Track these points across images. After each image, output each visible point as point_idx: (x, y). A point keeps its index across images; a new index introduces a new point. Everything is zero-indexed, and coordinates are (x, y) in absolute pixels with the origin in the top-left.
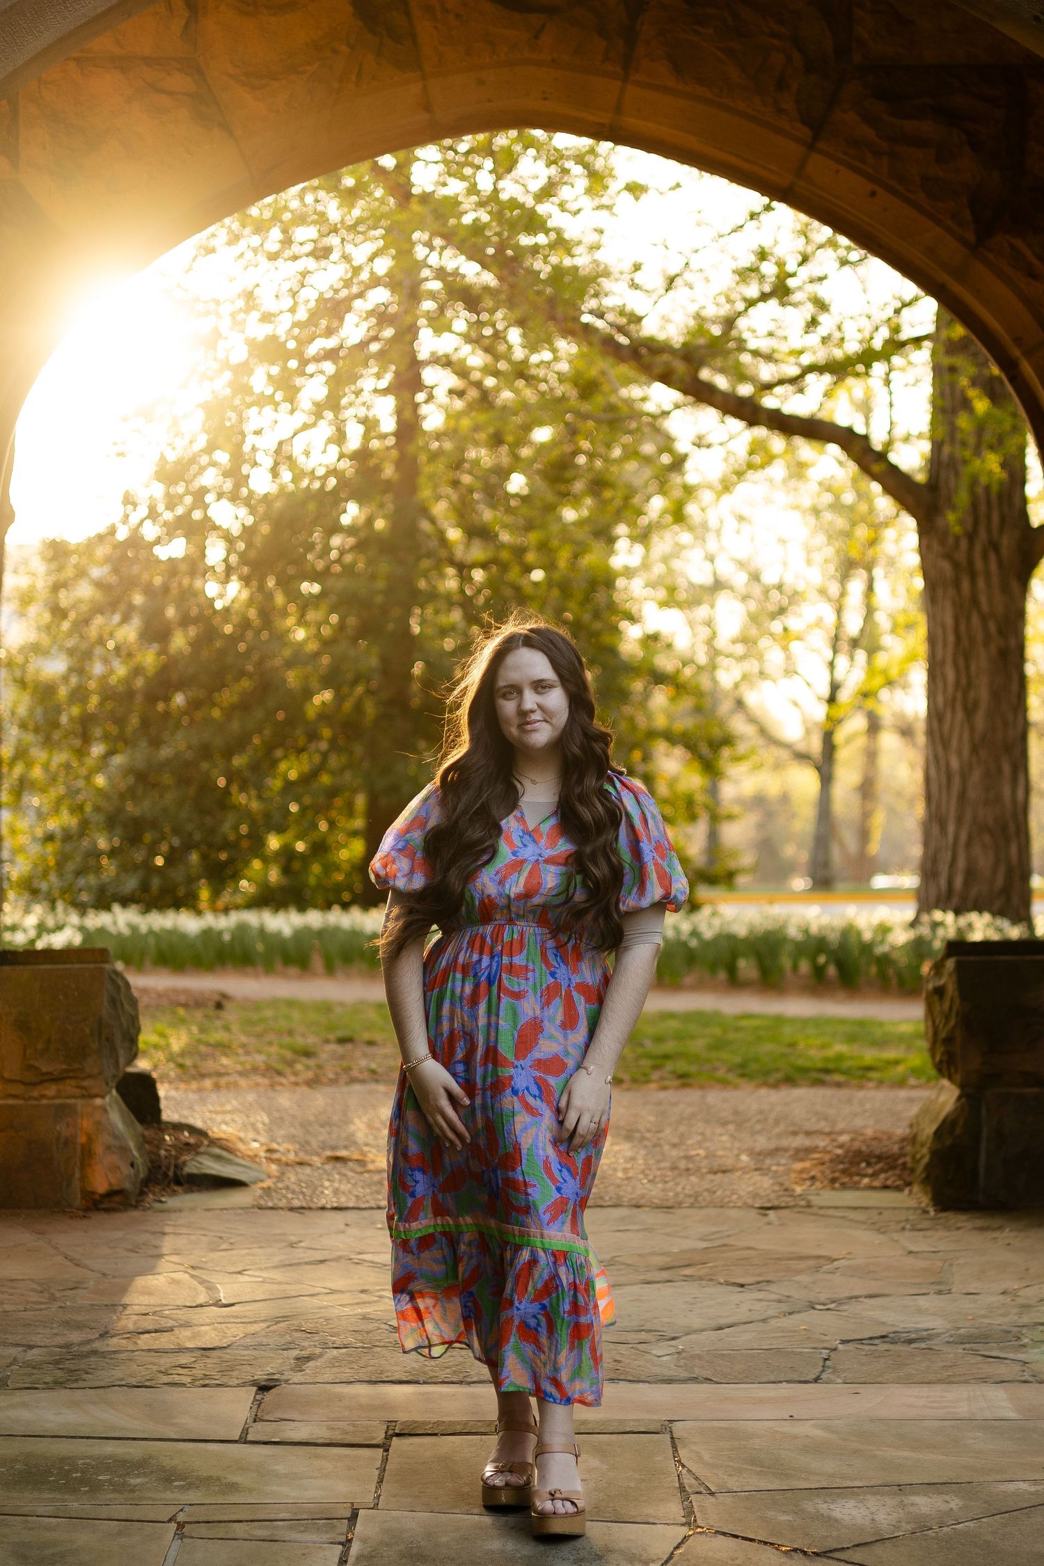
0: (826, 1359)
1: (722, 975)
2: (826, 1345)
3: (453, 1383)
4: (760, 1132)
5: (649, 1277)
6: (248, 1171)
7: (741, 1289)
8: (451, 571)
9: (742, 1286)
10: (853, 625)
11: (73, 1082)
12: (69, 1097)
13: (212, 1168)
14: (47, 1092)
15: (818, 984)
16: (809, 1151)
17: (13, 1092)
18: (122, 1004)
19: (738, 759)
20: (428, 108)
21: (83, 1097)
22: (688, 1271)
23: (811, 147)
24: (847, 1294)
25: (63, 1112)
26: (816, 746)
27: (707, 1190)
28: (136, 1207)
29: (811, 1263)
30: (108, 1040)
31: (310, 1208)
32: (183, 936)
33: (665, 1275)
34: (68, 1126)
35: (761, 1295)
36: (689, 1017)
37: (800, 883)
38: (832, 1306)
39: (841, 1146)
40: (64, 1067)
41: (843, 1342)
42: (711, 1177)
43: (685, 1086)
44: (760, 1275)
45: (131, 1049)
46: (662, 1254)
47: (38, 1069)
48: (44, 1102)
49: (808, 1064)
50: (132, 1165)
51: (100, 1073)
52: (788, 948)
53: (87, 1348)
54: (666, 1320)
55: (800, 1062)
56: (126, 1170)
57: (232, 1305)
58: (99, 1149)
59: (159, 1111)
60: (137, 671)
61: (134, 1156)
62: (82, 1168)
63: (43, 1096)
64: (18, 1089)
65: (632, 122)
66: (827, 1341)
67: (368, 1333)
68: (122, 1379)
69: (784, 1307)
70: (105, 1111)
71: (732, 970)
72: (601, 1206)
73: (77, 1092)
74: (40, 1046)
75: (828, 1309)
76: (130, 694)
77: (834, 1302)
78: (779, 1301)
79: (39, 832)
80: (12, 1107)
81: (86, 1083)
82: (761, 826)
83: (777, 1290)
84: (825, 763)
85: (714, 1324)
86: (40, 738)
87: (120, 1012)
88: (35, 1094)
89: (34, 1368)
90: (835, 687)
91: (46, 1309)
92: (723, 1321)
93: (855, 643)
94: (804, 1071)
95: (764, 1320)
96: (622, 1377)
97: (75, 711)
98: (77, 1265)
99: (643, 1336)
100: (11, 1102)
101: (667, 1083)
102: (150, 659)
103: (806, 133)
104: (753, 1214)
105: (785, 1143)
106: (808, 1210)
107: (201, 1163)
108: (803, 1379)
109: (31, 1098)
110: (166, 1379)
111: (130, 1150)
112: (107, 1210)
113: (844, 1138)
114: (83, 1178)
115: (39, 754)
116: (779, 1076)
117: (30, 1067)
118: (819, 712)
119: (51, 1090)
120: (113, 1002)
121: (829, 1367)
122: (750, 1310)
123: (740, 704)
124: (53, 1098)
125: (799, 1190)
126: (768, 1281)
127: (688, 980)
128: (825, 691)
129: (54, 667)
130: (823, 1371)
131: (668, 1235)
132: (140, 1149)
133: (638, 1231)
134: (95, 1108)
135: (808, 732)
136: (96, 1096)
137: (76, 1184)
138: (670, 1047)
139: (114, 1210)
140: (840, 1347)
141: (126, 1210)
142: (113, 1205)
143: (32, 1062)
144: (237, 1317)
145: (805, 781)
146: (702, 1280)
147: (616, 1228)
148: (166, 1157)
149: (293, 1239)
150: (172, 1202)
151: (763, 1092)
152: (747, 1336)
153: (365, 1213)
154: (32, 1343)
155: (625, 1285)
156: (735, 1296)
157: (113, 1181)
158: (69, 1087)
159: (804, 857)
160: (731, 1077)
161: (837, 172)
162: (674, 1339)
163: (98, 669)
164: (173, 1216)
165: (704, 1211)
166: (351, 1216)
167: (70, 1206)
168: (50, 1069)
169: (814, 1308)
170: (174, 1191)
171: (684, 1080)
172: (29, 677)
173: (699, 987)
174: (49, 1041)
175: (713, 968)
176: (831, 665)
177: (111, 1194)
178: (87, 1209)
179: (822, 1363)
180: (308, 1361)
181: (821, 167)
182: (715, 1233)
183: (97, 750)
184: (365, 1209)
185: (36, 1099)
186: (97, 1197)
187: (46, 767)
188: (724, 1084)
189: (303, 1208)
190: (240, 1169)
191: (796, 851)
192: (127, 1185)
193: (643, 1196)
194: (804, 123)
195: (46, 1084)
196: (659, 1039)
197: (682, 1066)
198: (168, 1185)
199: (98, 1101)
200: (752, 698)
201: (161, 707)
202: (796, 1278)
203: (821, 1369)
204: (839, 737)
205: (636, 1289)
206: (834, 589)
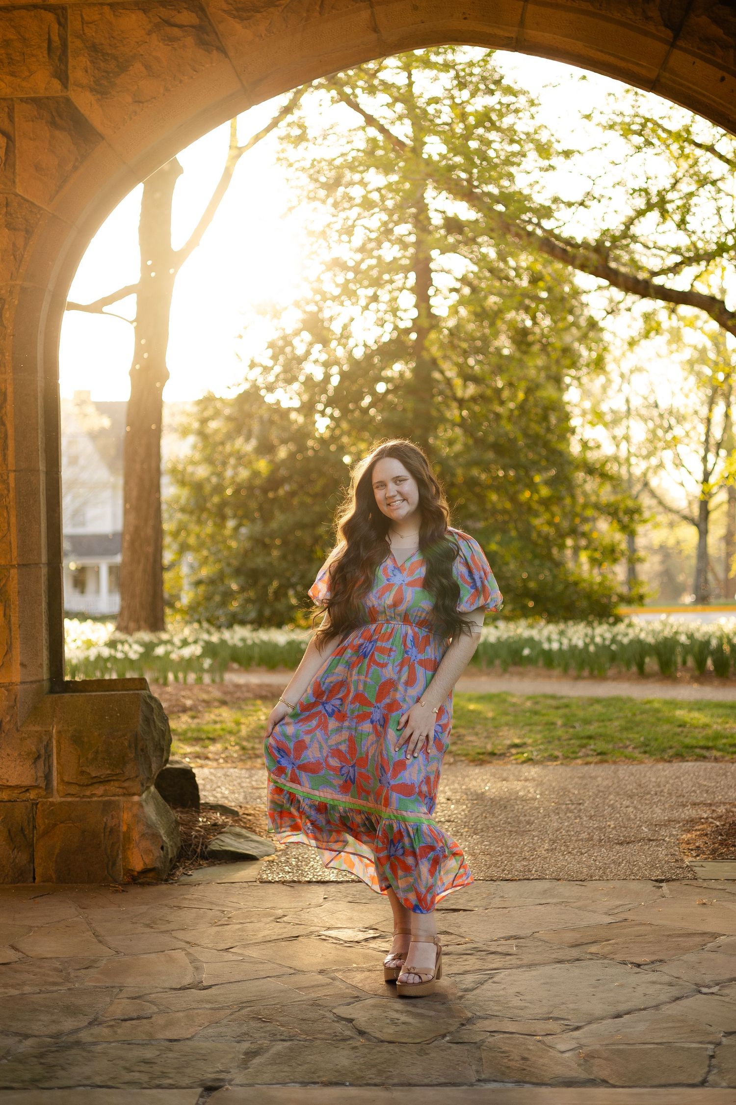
0: (712, 1057)
1: (634, 669)
2: (711, 1038)
3: (375, 1085)
4: (656, 803)
5: (560, 955)
6: (260, 846)
7: (638, 970)
8: (454, 405)
9: (639, 966)
10: (717, 433)
11: (117, 784)
12: (114, 795)
13: (231, 846)
14: (96, 792)
15: (701, 676)
16: (692, 822)
17: (72, 792)
18: (154, 722)
19: (644, 521)
20: (375, 30)
21: (124, 795)
22: (593, 949)
23: (673, 45)
24: (728, 976)
25: (108, 807)
26: (696, 511)
27: (614, 862)
28: (166, 880)
29: (698, 939)
30: (142, 750)
31: (299, 882)
32: (275, 646)
33: (575, 953)
34: (113, 818)
35: (653, 977)
36: (609, 702)
37: (688, 598)
38: (715, 989)
39: (719, 818)
40: (109, 772)
41: (728, 1034)
42: (618, 847)
43: (602, 762)
44: (653, 953)
45: (162, 757)
46: (573, 930)
47: (89, 774)
48: (95, 799)
49: (694, 742)
50: (162, 848)
51: (137, 777)
52: (679, 649)
53: (71, 1039)
54: (572, 1006)
55: (688, 741)
56: (158, 852)
57: (210, 987)
58: (136, 836)
59: (198, 797)
60: (256, 474)
61: (163, 841)
62: (124, 851)
63: (93, 795)
64: (74, 790)
65: (533, 34)
66: (712, 1033)
67: (314, 1021)
68: (88, 1078)
69: (674, 992)
70: (141, 806)
71: (641, 666)
72: (528, 879)
73: (120, 791)
74: (90, 756)
75: (713, 993)
76: (251, 488)
77: (717, 984)
78: (670, 984)
79: (194, 578)
80: (70, 803)
81: (126, 784)
82: (663, 562)
83: (670, 970)
84: (702, 522)
85: (612, 1010)
86: (194, 518)
87: (153, 729)
88: (88, 793)
89: (20, 1062)
90: (707, 475)
91: (56, 991)
92: (622, 1007)
93: (719, 446)
94: (691, 747)
95: (657, 1007)
96: (527, 1079)
97: (216, 499)
98: (100, 942)
99: (551, 1026)
100: (70, 799)
101: (589, 759)
102: (262, 465)
103: (668, 34)
104: (650, 886)
105: (676, 814)
106: (694, 882)
107: (222, 841)
108: (691, 1082)
109: (84, 796)
110: (128, 1077)
111: (161, 837)
112: (143, 884)
113: (721, 810)
114: (125, 858)
115: (194, 528)
116: (671, 752)
117: (82, 772)
118: (696, 490)
119: (100, 790)
120: (148, 720)
121: (714, 1066)
122: (645, 995)
123: (646, 484)
124: (101, 796)
125: (687, 861)
126: (661, 961)
127: (611, 673)
128: (701, 477)
129: (202, 472)
130: (709, 1072)
131: (579, 908)
132: (170, 834)
133: (556, 904)
134: (134, 804)
135: (690, 503)
136: (134, 794)
137: (120, 863)
138: (592, 729)
139: (149, 884)
140: (725, 1041)
141: (157, 884)
142: (148, 880)
143: (84, 769)
144: (209, 1002)
145: (689, 534)
146: (605, 958)
147: (539, 901)
148: (196, 837)
149: (280, 912)
150: (197, 875)
151: (660, 766)
152: (642, 1027)
153: (340, 886)
154: (30, 1032)
155: (539, 964)
156: (635, 978)
157: (147, 862)
158: (113, 787)
159: (691, 581)
160: (637, 754)
161: (694, 63)
162: (577, 1028)
163: (229, 473)
164: (193, 889)
165: (611, 884)
166: (332, 888)
167: (115, 881)
168: (98, 774)
169: (700, 992)
170: (200, 865)
171: (603, 756)
172: (187, 479)
173: (618, 677)
174: (97, 752)
175: (628, 665)
176: (705, 459)
177: (145, 872)
178: (127, 884)
179: (707, 1062)
180: (256, 1056)
181: (680, 60)
182: (617, 907)
183: (231, 524)
184: (341, 882)
185: (89, 797)
186: (136, 873)
187: (198, 536)
188: (631, 759)
189: (294, 882)
190: (254, 845)
191: (686, 577)
192: (158, 865)
193: (561, 869)
194: (666, 26)
195: (96, 786)
196: (587, 722)
197: (601, 746)
198: (196, 860)
199: (136, 798)
200: (654, 482)
201: (271, 495)
202: (684, 958)
203: (707, 1069)
204: (712, 505)
205: (547, 970)
206: (704, 411)
